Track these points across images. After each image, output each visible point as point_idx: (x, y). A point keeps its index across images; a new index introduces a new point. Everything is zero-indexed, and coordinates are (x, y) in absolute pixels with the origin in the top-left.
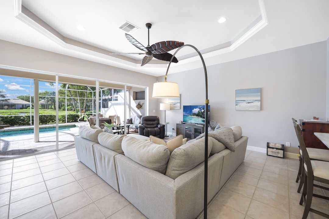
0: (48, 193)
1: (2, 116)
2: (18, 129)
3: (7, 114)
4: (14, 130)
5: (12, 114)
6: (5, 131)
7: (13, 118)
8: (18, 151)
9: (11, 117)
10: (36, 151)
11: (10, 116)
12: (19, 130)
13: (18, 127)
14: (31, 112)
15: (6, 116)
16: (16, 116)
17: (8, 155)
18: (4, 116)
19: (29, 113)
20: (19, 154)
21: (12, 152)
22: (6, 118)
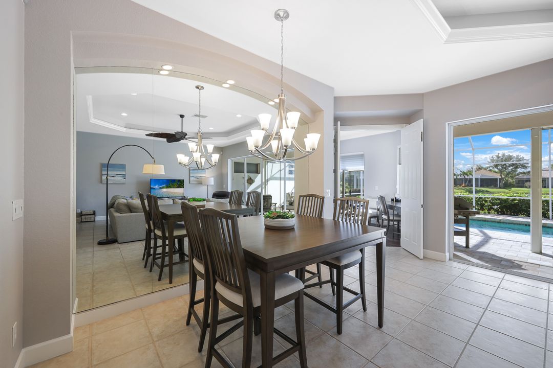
0: (465, 348)
1: (500, 197)
2: (521, 222)
3: (508, 195)
4: (515, 222)
5: (515, 195)
6: (501, 221)
7: (516, 201)
8: (490, 257)
9: (515, 200)
10: (519, 267)
11: (512, 198)
12: (523, 224)
13: (523, 218)
14: (550, 193)
15: (505, 197)
16: (522, 198)
17: (473, 256)
18: (502, 197)
19: (548, 194)
20: (487, 262)
21: (481, 255)
22: (506, 201)
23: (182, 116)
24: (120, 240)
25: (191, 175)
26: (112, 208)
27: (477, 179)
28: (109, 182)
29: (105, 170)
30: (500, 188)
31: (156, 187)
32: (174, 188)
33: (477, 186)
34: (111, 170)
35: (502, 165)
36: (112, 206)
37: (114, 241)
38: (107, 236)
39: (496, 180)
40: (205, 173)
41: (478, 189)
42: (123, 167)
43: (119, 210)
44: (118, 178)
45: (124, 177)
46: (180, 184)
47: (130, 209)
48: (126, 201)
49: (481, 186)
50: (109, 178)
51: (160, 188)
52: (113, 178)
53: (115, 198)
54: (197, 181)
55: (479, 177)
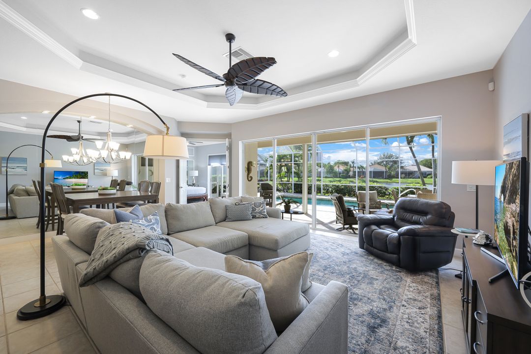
23: (79, 122)
24: (18, 216)
25: (96, 168)
26: (11, 194)
27: (370, 172)
28: (8, 174)
29: (4, 163)
30: (385, 179)
31: (60, 178)
32: (77, 178)
33: (370, 177)
34: (10, 163)
35: (387, 161)
36: (12, 192)
37: (14, 218)
38: (7, 213)
39: (383, 172)
40: (110, 166)
41: (371, 179)
42: (24, 160)
43: (18, 195)
44: (19, 170)
45: (26, 169)
46: (84, 175)
47: (28, 193)
48: (24, 188)
49: (374, 177)
50: (8, 170)
51: (64, 178)
52: (13, 170)
53: (14, 186)
54: (102, 173)
55: (372, 170)
